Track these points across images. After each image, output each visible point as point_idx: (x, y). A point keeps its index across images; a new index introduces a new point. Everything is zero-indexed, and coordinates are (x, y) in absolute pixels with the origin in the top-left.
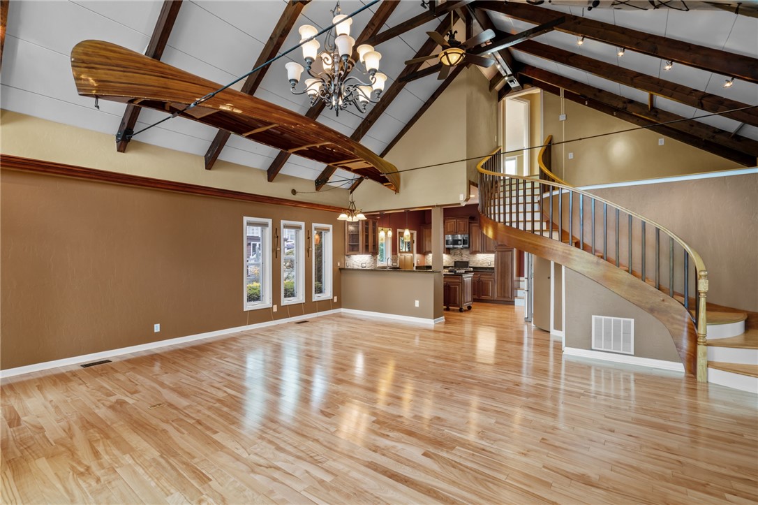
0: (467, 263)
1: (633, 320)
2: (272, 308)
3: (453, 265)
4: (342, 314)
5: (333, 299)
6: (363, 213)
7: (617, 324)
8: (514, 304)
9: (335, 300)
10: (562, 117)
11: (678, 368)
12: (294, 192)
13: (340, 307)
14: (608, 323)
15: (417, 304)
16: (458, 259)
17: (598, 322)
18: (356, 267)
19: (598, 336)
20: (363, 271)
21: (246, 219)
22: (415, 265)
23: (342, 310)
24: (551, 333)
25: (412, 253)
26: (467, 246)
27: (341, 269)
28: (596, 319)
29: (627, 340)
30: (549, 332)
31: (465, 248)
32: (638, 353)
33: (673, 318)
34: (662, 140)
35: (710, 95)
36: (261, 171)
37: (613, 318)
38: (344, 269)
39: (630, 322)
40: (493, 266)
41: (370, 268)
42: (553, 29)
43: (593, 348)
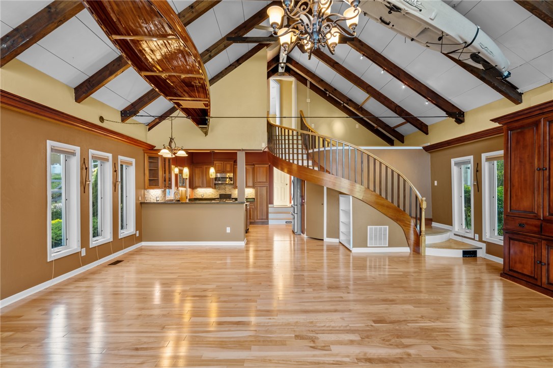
0: (230, 195)
1: (388, 227)
2: (81, 252)
3: (218, 197)
4: (143, 247)
5: (135, 234)
6: (184, 150)
7: (380, 230)
8: (268, 224)
9: (137, 235)
10: (308, 100)
11: (406, 250)
12: (102, 119)
13: (141, 241)
14: (376, 229)
15: (228, 230)
16: (222, 192)
17: (371, 229)
18: (152, 201)
19: (371, 239)
20: (157, 204)
21: (50, 143)
22: (188, 198)
23: (143, 244)
24: (324, 240)
25: (185, 187)
26: (232, 182)
27: (141, 203)
28: (370, 228)
29: (385, 239)
30: (323, 240)
31: (231, 184)
32: (390, 245)
33: (406, 223)
34: (358, 125)
35: (399, 106)
36: (68, 86)
37: (373, 227)
38: (144, 203)
39: (386, 228)
40: (254, 197)
41: (162, 202)
42: (346, 43)
43: (368, 246)
